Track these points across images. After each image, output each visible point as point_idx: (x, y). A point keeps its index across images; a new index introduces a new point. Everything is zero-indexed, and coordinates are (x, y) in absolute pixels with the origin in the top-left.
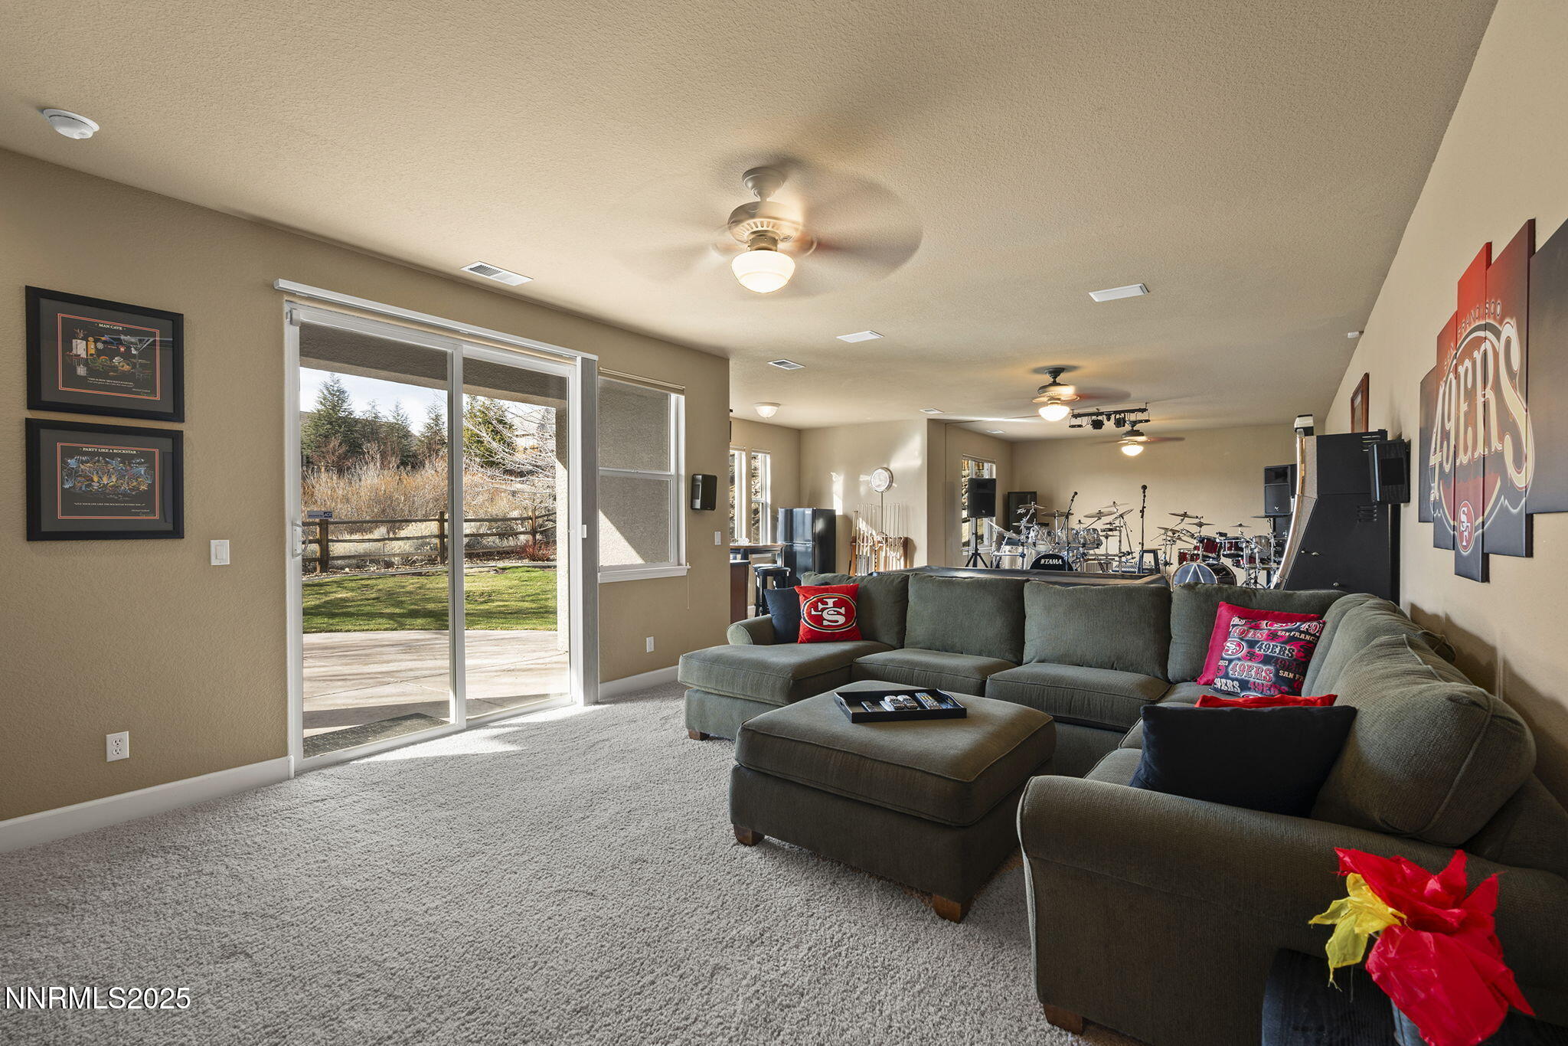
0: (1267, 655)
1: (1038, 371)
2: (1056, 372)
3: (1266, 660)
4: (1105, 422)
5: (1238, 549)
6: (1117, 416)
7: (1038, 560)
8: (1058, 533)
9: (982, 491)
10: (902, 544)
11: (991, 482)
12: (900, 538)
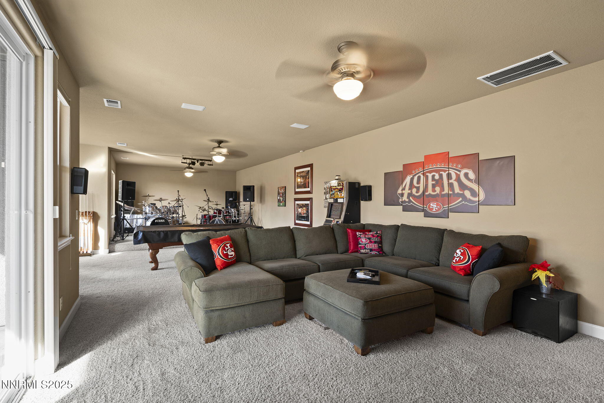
0: (375, 241)
1: (212, 141)
2: (220, 142)
3: (375, 242)
4: (196, 162)
5: (229, 213)
6: (201, 161)
7: (154, 220)
8: (160, 208)
9: (129, 187)
10: (91, 215)
11: (134, 183)
12: (89, 212)
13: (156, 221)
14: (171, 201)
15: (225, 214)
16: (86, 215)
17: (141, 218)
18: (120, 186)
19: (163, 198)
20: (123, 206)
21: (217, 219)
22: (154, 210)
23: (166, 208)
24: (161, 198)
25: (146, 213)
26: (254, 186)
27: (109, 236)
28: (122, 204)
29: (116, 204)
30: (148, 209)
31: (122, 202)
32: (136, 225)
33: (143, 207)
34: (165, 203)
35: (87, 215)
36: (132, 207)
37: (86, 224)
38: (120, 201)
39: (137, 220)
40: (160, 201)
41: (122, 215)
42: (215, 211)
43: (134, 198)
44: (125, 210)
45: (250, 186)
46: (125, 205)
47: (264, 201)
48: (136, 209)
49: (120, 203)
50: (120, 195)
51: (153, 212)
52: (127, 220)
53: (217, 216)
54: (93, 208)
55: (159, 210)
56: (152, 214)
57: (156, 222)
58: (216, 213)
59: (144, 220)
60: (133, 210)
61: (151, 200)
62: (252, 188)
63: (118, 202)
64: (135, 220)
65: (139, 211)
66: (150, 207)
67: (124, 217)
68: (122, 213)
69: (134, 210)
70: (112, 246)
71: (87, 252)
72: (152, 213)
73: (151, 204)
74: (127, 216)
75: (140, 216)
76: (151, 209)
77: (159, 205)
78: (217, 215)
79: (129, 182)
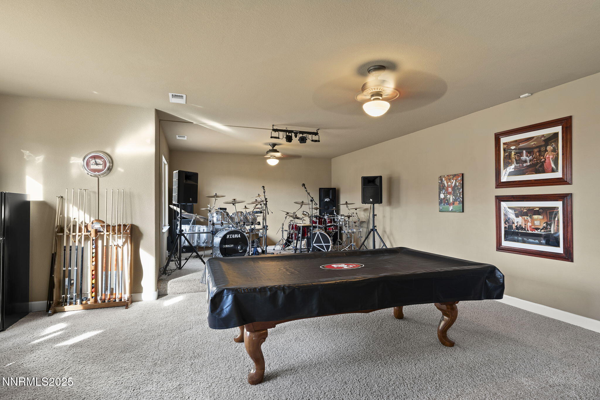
4: (293, 137)
5: (335, 222)
6: (301, 135)
7: (225, 236)
8: (233, 216)
9: (189, 182)
10: (128, 231)
11: (196, 175)
12: (125, 226)
13: (228, 236)
14: (247, 204)
15: (329, 224)
16: (119, 230)
17: (205, 231)
18: (175, 179)
19: (238, 200)
20: (179, 212)
21: (318, 232)
22: (224, 218)
23: (242, 215)
24: (235, 200)
25: (213, 224)
26: (381, 177)
27: (158, 266)
28: (178, 210)
29: (170, 209)
30: (215, 218)
31: (178, 206)
32: (197, 241)
33: (209, 214)
34: (240, 207)
35: (122, 232)
36: (192, 214)
37: (120, 247)
38: (174, 205)
39: (199, 234)
40: (233, 205)
41: (179, 227)
42: (314, 219)
43: (195, 200)
44: (182, 218)
45: (375, 178)
46: (183, 211)
47: (398, 202)
48: (198, 217)
49: (175, 208)
50: (175, 194)
51: (224, 222)
52: (186, 235)
53: (318, 227)
54: (132, 218)
55: (232, 218)
56: (223, 225)
57: (229, 239)
58: (316, 223)
59: (210, 234)
60: (194, 218)
61: (220, 203)
62: (377, 181)
63: (171, 206)
64: (196, 234)
65: (202, 220)
66: (219, 214)
67: (181, 231)
68: (178, 223)
69: (196, 218)
70: (162, 285)
71: (121, 300)
72: (222, 223)
73: (221, 209)
74: (186, 228)
75: (203, 228)
76: (220, 217)
77: (231, 210)
78: (317, 225)
79: (189, 172)
